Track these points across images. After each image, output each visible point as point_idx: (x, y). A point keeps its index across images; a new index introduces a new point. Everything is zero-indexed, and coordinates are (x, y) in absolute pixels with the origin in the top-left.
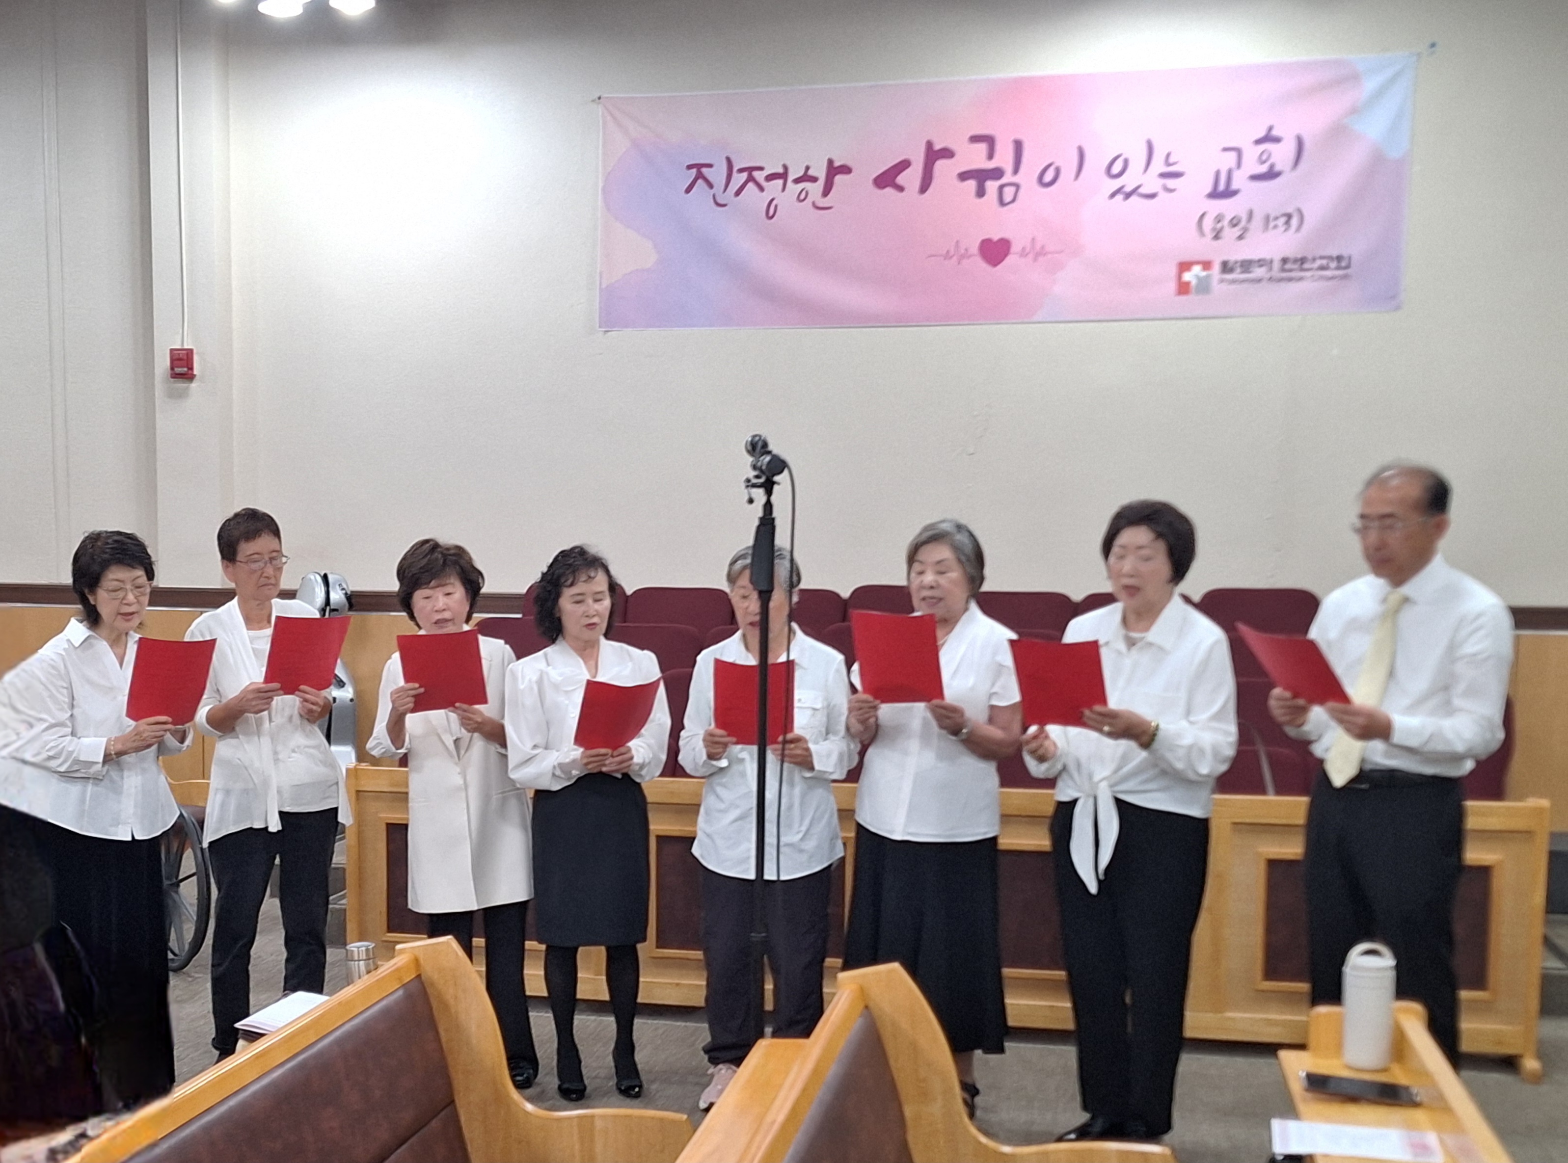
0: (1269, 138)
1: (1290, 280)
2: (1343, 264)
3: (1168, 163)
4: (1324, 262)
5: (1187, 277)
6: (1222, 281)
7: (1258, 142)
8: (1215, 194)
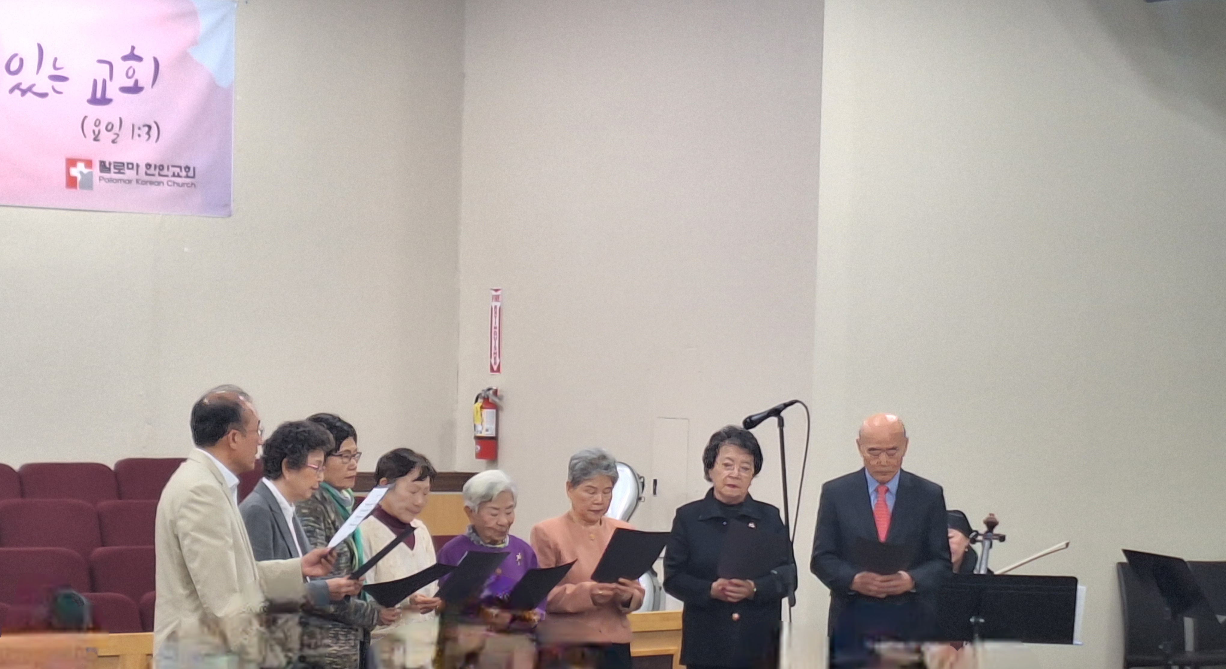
0: (132, 56)
1: (152, 183)
2: (191, 174)
3: (55, 68)
4: (177, 170)
5: (74, 172)
6: (101, 179)
7: (125, 58)
8: (94, 101)
